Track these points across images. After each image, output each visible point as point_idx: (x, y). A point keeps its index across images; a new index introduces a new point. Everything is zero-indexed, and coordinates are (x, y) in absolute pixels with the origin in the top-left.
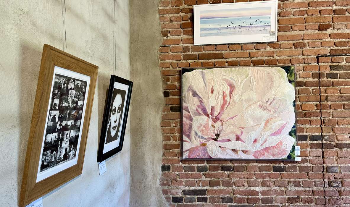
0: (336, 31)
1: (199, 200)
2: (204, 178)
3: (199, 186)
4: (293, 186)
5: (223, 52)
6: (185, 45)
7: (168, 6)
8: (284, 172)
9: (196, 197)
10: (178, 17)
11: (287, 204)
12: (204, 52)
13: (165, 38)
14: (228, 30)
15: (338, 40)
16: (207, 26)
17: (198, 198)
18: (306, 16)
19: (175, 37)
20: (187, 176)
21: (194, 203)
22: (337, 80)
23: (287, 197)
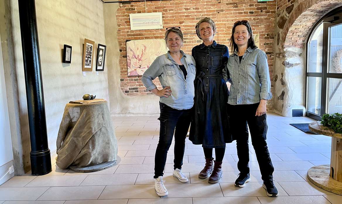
0: (186, 24)
2: (137, 83)
3: (135, 86)
5: (143, 33)
6: (127, 30)
10: (124, 18)
12: (135, 33)
13: (119, 27)
14: (144, 24)
15: (187, 28)
17: (135, 91)
18: (175, 18)
19: (123, 27)
20: (130, 83)
21: (133, 93)
22: (186, 44)
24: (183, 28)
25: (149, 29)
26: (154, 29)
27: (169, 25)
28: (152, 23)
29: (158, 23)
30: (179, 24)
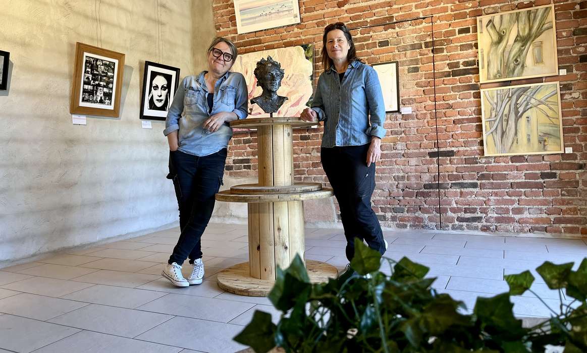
0: (352, 6)
1: (245, 167)
2: (249, 149)
3: (245, 156)
4: (316, 152)
5: (261, 38)
6: (233, 35)
7: (220, 3)
8: (310, 141)
9: (243, 165)
10: (227, 12)
11: (311, 168)
12: (247, 40)
13: (218, 31)
14: (261, 18)
15: (353, 15)
16: (245, 17)
17: (244, 166)
19: (225, 29)
20: (236, 148)
21: (241, 170)
23: (311, 162)
24: (344, 16)
25: (273, 28)
26: (284, 26)
27: (315, 13)
28: (278, 12)
29: (290, 12)
30: (336, 9)
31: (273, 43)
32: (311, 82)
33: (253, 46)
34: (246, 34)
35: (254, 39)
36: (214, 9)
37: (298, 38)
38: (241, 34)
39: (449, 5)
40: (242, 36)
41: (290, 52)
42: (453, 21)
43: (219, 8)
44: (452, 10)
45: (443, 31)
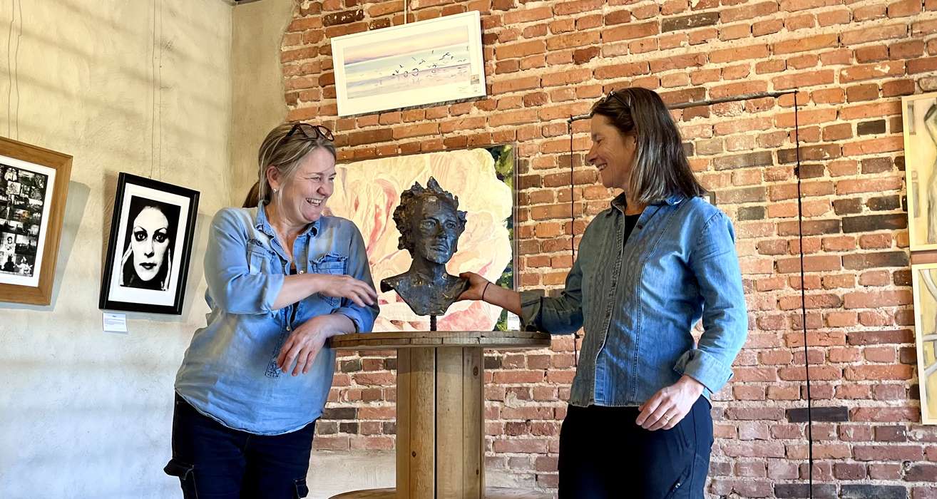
0: (608, 62)
1: (344, 428)
2: (354, 386)
3: (343, 400)
4: (515, 399)
5: (392, 127)
6: (325, 118)
7: (298, 43)
8: (501, 370)
9: (339, 422)
10: (314, 64)
11: (504, 437)
13: (292, 108)
15: (611, 81)
16: (357, 77)
17: (341, 424)
18: (549, 34)
19: (309, 104)
21: (334, 435)
23: (504, 422)
24: (590, 83)
25: (421, 106)
26: (446, 103)
27: (521, 74)
28: (435, 69)
29: (463, 70)
30: (570, 66)
31: (420, 139)
32: (507, 233)
33: (373, 145)
34: (356, 116)
35: (377, 128)
36: (285, 57)
37: (480, 131)
38: (347, 117)
39: (836, 68)
40: (347, 122)
41: (460, 163)
42: (846, 105)
43: (295, 55)
44: (843, 80)
45: (823, 125)
